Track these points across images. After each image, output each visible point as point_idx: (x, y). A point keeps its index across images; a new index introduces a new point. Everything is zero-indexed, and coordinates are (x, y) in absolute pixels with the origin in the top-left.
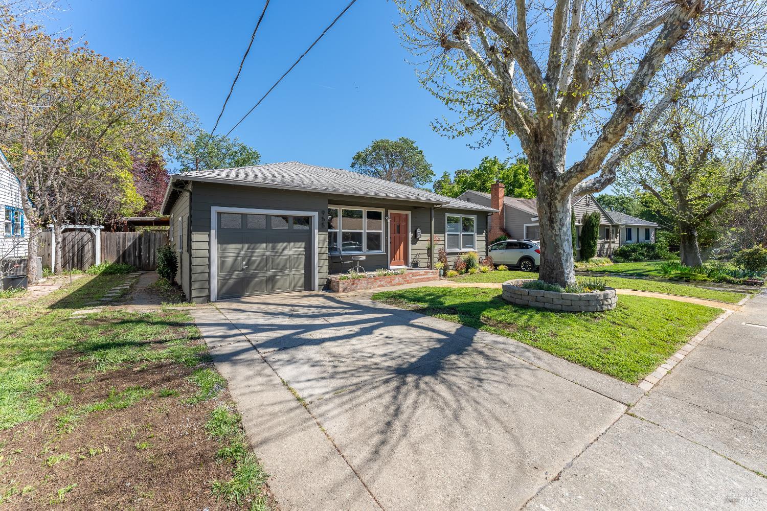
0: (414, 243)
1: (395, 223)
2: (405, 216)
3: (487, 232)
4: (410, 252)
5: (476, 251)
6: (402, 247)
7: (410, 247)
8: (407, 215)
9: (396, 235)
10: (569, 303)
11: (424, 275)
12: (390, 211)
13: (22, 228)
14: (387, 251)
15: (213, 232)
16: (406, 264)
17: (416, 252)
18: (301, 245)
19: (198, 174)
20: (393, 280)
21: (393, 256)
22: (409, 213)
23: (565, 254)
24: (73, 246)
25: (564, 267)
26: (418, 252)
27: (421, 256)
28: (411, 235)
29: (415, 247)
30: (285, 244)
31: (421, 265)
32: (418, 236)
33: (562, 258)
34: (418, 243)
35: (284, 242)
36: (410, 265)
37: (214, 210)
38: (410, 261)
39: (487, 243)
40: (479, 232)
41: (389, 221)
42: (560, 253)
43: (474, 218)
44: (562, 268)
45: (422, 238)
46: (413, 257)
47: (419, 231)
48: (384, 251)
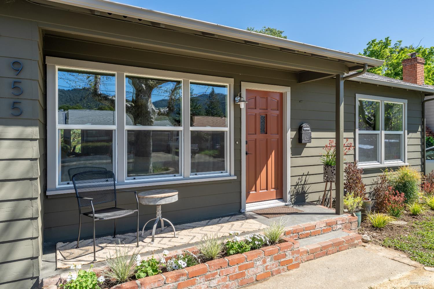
0: (297, 151)
1: (258, 111)
2: (278, 98)
3: (423, 130)
4: (289, 172)
5: (407, 164)
6: (272, 161)
7: (289, 160)
8: (281, 95)
9: (260, 136)
12: (246, 86)
14: (238, 172)
16: (281, 197)
17: (300, 171)
21: (252, 183)
22: (287, 91)
26: (305, 170)
27: (310, 179)
28: (290, 135)
29: (299, 161)
31: (310, 198)
32: (304, 139)
34: (306, 152)
36: (288, 198)
38: (290, 189)
39: (423, 144)
40: (411, 130)
41: (243, 105)
43: (402, 103)
45: (314, 143)
46: (296, 180)
47: (306, 127)
48: (233, 173)
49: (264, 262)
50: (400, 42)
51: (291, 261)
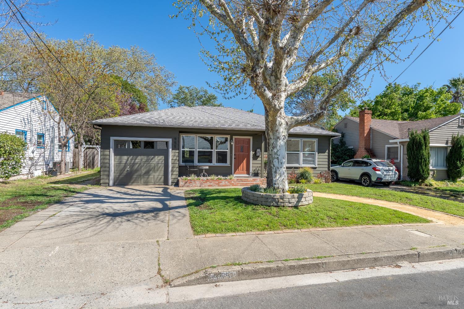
0: (255, 158)
1: (239, 145)
2: (247, 140)
3: (329, 152)
4: (251, 165)
5: (317, 166)
6: (245, 161)
7: (252, 161)
8: (249, 139)
9: (240, 153)
10: (256, 199)
11: (252, 181)
12: (234, 137)
13: (69, 146)
14: (231, 164)
15: (111, 150)
17: (255, 165)
18: (162, 158)
19: (104, 121)
20: (220, 182)
21: (237, 168)
22: (251, 138)
23: (274, 168)
24: (90, 157)
25: (273, 176)
26: (259, 165)
28: (252, 153)
29: (255, 162)
30: (153, 157)
32: (258, 154)
33: (273, 170)
34: (258, 159)
35: (152, 155)
36: (251, 174)
37: (112, 139)
38: (251, 171)
39: (329, 158)
40: (322, 152)
41: (233, 144)
42: (272, 167)
43: (315, 140)
44: (272, 177)
45: (261, 156)
46: (254, 168)
47: (258, 150)
48: (229, 164)
49: (225, 182)
50: (419, 84)
51: (233, 184)
